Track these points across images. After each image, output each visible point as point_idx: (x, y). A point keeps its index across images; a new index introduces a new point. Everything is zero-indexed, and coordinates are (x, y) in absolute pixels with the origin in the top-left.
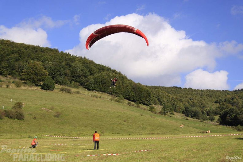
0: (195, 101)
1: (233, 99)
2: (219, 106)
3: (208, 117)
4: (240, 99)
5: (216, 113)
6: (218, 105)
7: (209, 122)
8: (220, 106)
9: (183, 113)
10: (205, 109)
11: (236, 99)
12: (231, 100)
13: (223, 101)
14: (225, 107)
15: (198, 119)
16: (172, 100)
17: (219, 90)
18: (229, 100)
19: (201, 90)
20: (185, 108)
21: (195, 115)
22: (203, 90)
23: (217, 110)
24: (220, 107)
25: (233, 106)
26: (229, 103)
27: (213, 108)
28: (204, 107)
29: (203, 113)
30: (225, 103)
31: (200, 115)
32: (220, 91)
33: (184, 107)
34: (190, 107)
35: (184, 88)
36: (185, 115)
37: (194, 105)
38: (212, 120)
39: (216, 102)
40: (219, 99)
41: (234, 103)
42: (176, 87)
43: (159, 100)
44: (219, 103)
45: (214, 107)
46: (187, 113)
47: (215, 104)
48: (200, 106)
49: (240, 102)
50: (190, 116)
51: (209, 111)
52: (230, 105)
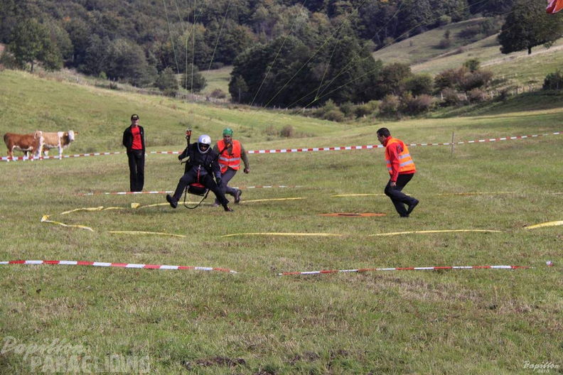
2: (205, 34)
3: (179, 77)
5: (202, 63)
6: (200, 29)
7: (182, 91)
8: (210, 33)
10: (156, 45)
12: (248, 10)
13: (217, 15)
14: (229, 37)
15: (137, 86)
18: (239, 10)
20: (73, 42)
24: (212, 38)
25: (255, 31)
26: (242, 19)
27: (183, 40)
28: (148, 39)
29: (151, 62)
30: (228, 22)
31: (144, 71)
33: (69, 41)
34: (95, 38)
38: (196, 86)
39: (190, 19)
41: (260, 20)
44: (206, 23)
45: (188, 34)
47: (188, 24)
48: (131, 36)
49: (281, 16)
50: (103, 74)
51: (173, 55)
52: (246, 30)
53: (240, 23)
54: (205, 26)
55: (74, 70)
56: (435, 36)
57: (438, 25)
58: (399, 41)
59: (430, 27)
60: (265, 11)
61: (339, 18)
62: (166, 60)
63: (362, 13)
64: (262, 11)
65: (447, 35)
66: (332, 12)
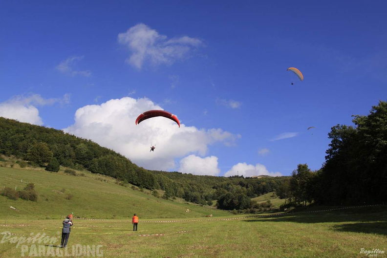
0: (195, 187)
1: (228, 185)
3: (206, 201)
4: (234, 185)
5: (214, 198)
6: (215, 190)
7: (207, 205)
8: (217, 191)
9: (183, 198)
10: (204, 194)
13: (219, 187)
14: (222, 192)
15: (197, 204)
16: (174, 185)
18: (225, 186)
19: (200, 176)
20: (185, 193)
21: (194, 200)
23: (214, 195)
25: (228, 191)
26: (225, 188)
27: (210, 193)
28: (202, 192)
29: (202, 198)
30: (221, 189)
31: (199, 200)
34: (190, 192)
35: (184, 173)
36: (186, 200)
37: (193, 190)
38: (210, 204)
39: (213, 188)
40: (216, 185)
41: (229, 188)
42: (177, 172)
43: (161, 185)
45: (212, 192)
46: (187, 197)
47: (212, 189)
48: (199, 191)
49: (234, 188)
50: (190, 200)
51: (208, 196)
52: (226, 191)
56: (271, 194)
57: (272, 191)
58: (263, 195)
59: (270, 192)
61: (249, 189)
62: (206, 198)
63: (254, 188)
64: (230, 186)
66: (247, 187)
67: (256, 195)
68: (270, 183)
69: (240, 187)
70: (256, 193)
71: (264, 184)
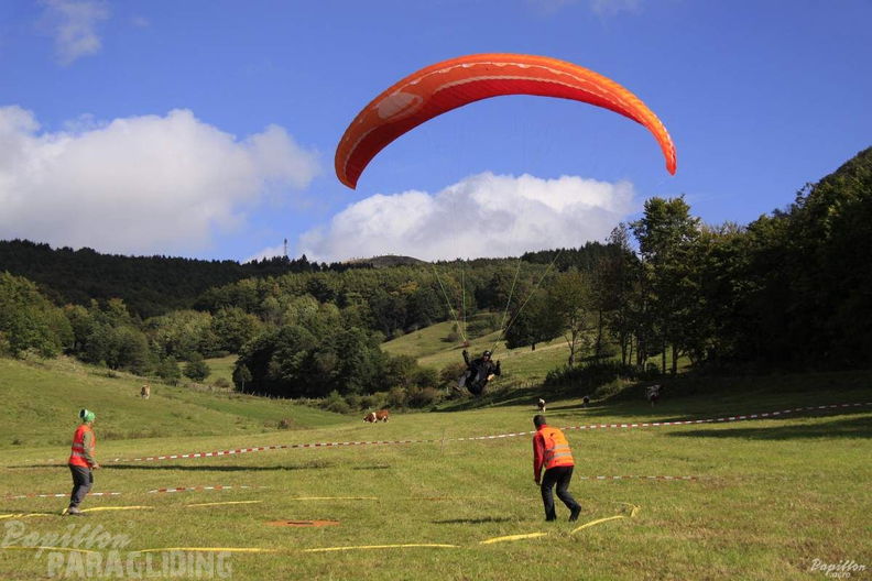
1: (261, 294)
2: (212, 322)
3: (182, 365)
4: (287, 297)
5: (205, 350)
6: (206, 319)
7: (185, 380)
8: (217, 322)
9: (68, 352)
10: (160, 333)
11: (275, 296)
12: (257, 300)
13: (224, 303)
14: (236, 325)
15: (138, 374)
16: (21, 298)
17: (200, 259)
18: (247, 299)
19: (133, 258)
20: (74, 329)
21: (121, 358)
22: (142, 258)
23: (205, 336)
24: (219, 326)
25: (263, 320)
26: (250, 308)
27: (189, 328)
28: (153, 326)
29: (153, 349)
30: (236, 311)
31: (145, 359)
32: (207, 262)
33: (70, 329)
34: (97, 325)
35: (61, 248)
36: (85, 361)
38: (198, 374)
39: (197, 307)
40: (211, 295)
41: (269, 309)
42: (27, 244)
44: (213, 311)
45: (194, 324)
47: (195, 313)
49: (290, 306)
50: (103, 362)
51: (177, 342)
52: (253, 317)
53: (248, 312)
54: (212, 314)
55: (73, 358)
56: (442, 330)
57: (446, 318)
58: (407, 333)
59: (439, 321)
60: (274, 300)
61: (349, 309)
62: (169, 348)
63: (372, 305)
64: (272, 301)
65: (455, 328)
66: (342, 303)
67: (381, 335)
68: (435, 286)
69: (312, 306)
70: (378, 327)
71: (412, 288)
